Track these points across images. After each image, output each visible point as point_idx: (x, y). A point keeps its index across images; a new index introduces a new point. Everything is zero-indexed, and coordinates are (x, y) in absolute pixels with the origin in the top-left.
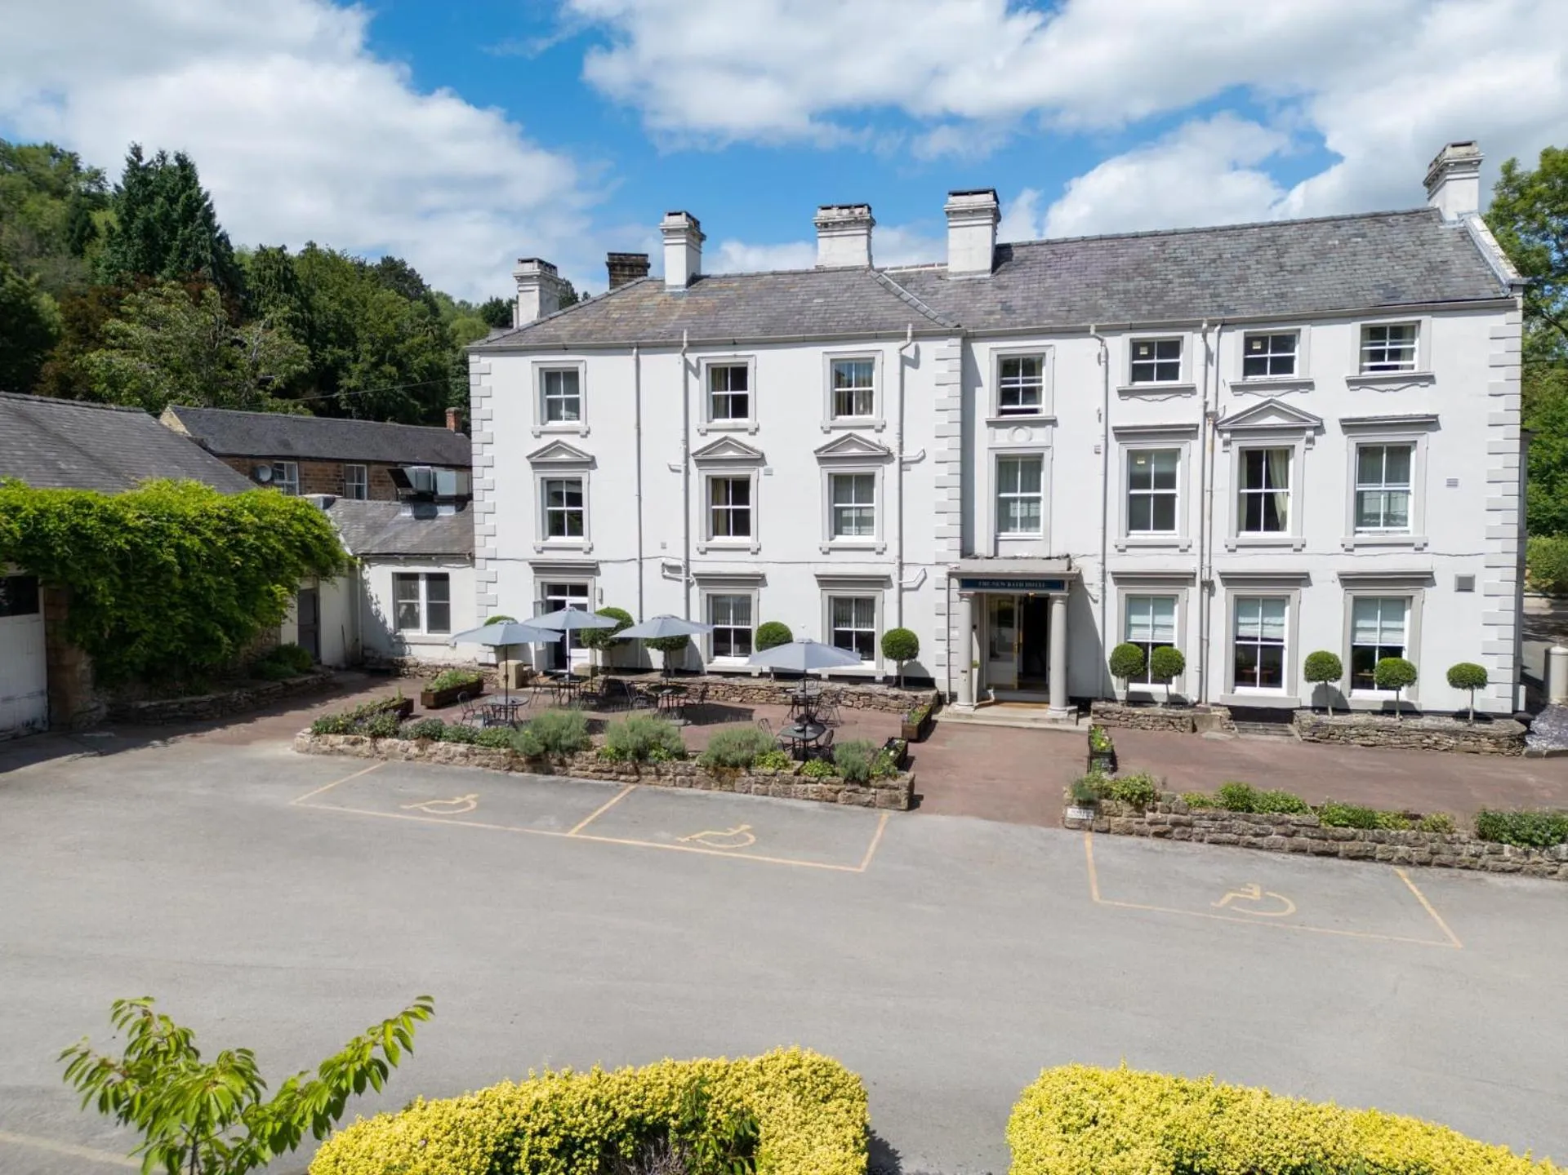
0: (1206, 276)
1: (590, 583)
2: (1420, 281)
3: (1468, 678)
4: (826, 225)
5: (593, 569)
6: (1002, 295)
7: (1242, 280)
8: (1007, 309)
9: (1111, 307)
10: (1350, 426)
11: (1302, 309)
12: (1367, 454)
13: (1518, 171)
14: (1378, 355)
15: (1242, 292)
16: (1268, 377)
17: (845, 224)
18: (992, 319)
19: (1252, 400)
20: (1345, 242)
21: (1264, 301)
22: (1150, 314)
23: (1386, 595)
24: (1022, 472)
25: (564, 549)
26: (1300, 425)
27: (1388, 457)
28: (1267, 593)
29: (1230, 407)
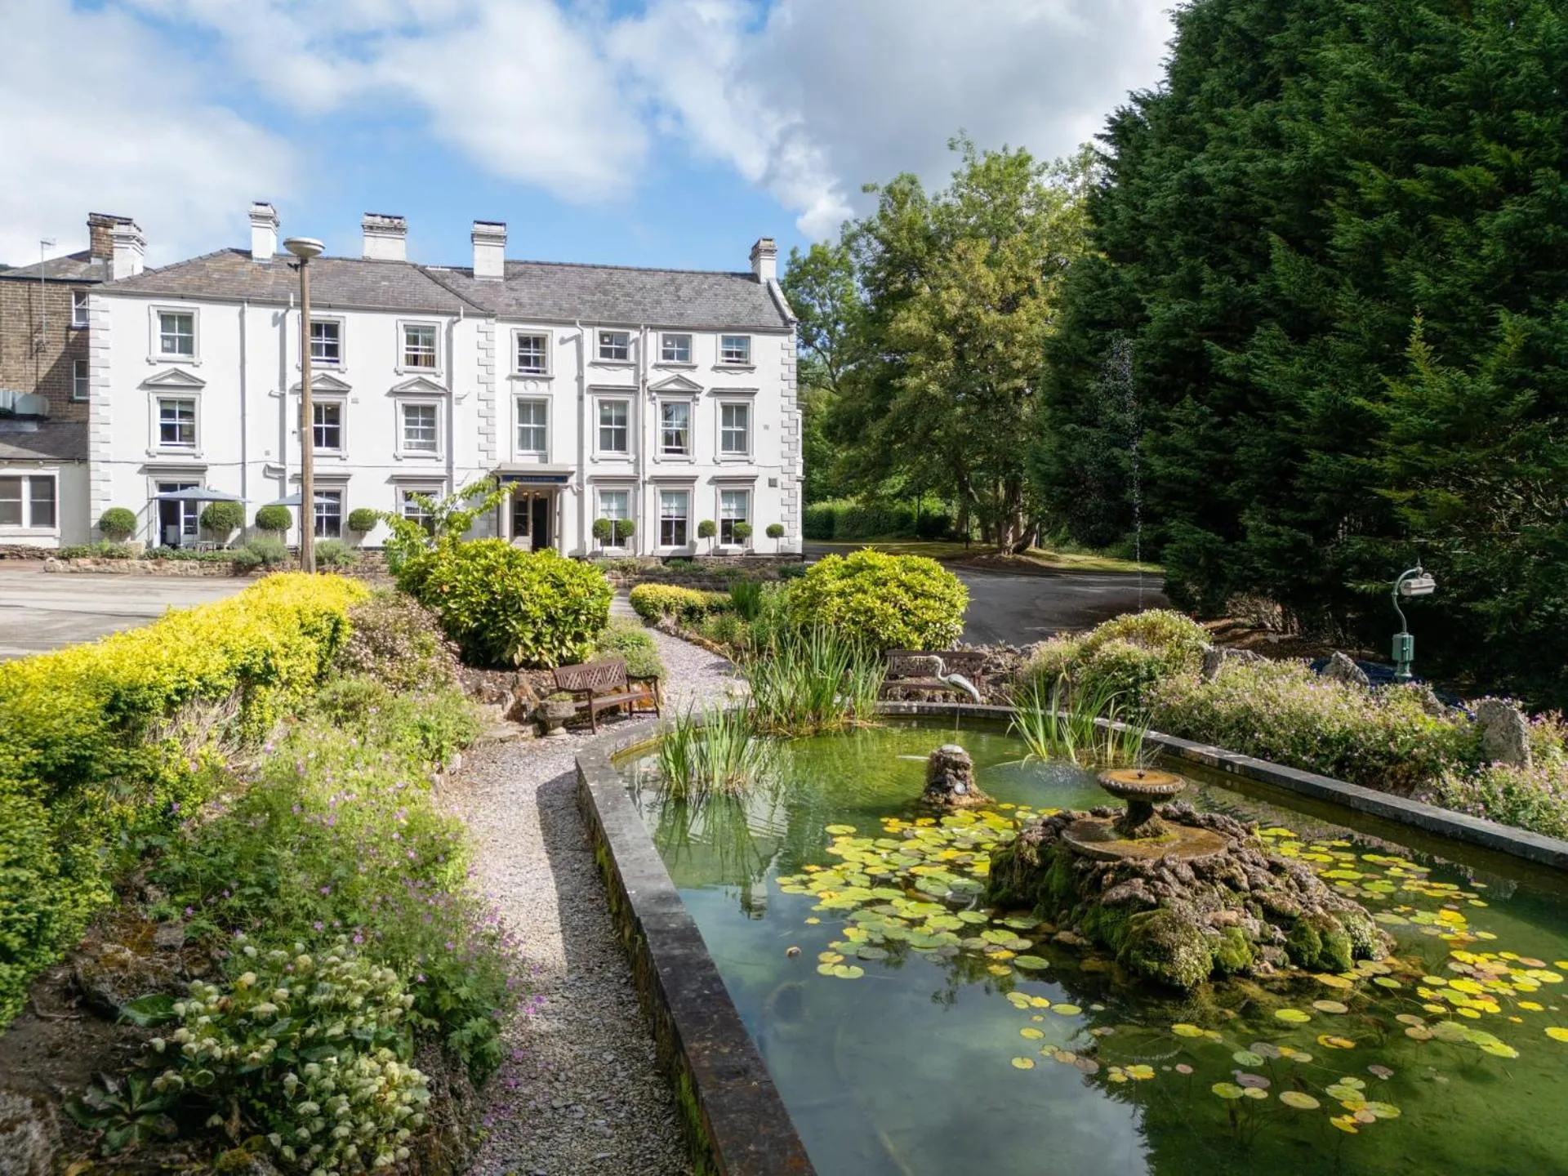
0: (638, 297)
1: (201, 481)
2: (749, 315)
3: (774, 532)
4: (371, 228)
5: (201, 470)
6: (513, 294)
7: (658, 302)
8: (520, 304)
9: (586, 311)
10: (716, 393)
11: (692, 323)
12: (727, 409)
13: (798, 255)
14: (729, 354)
15: (659, 309)
16: (675, 362)
17: (388, 229)
18: (512, 309)
19: (665, 375)
20: (711, 287)
21: (671, 317)
22: (610, 317)
23: (736, 489)
24: (533, 411)
25: (177, 454)
26: (693, 391)
27: (736, 411)
28: (677, 488)
29: (655, 377)
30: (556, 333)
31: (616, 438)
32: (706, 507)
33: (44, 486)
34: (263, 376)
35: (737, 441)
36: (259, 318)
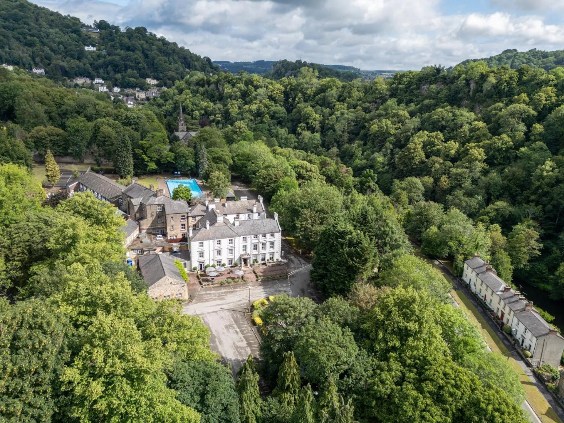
0: (258, 227)
2: (274, 229)
3: (277, 259)
5: (205, 261)
6: (241, 229)
7: (261, 228)
8: (243, 232)
9: (252, 233)
10: (270, 241)
11: (266, 232)
14: (271, 236)
15: (261, 231)
16: (264, 238)
18: (242, 235)
19: (263, 240)
20: (268, 222)
21: (264, 232)
22: (255, 233)
23: (272, 254)
24: (245, 247)
25: (201, 259)
26: (266, 242)
27: (272, 244)
28: (264, 255)
29: (261, 241)
30: (248, 237)
31: (256, 249)
32: (268, 257)
33: (185, 264)
34: (212, 249)
35: (272, 247)
36: (211, 241)
